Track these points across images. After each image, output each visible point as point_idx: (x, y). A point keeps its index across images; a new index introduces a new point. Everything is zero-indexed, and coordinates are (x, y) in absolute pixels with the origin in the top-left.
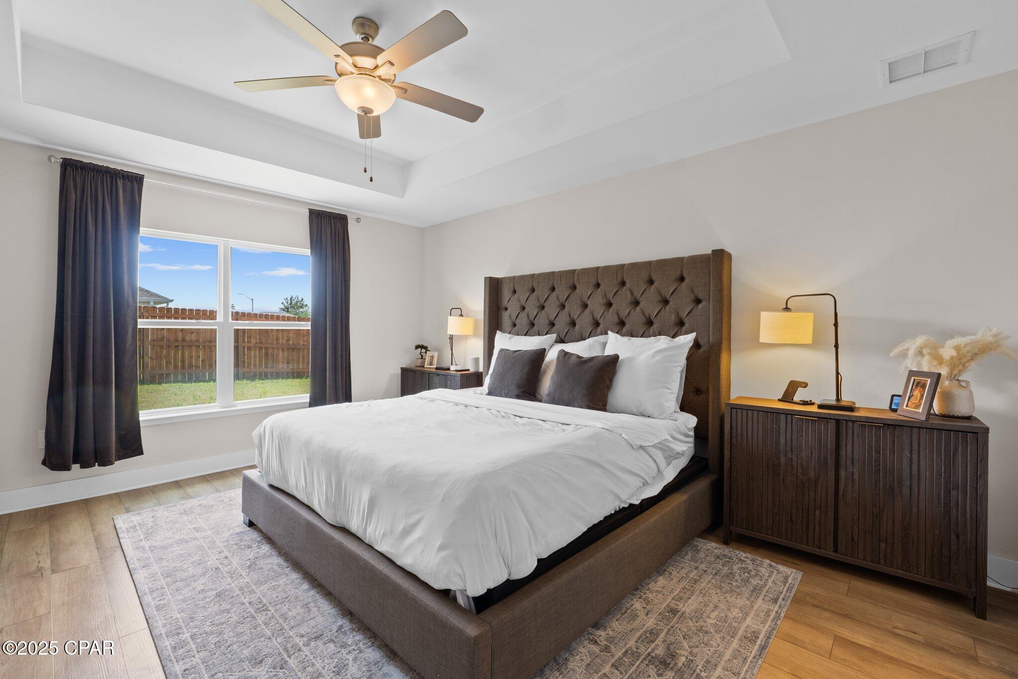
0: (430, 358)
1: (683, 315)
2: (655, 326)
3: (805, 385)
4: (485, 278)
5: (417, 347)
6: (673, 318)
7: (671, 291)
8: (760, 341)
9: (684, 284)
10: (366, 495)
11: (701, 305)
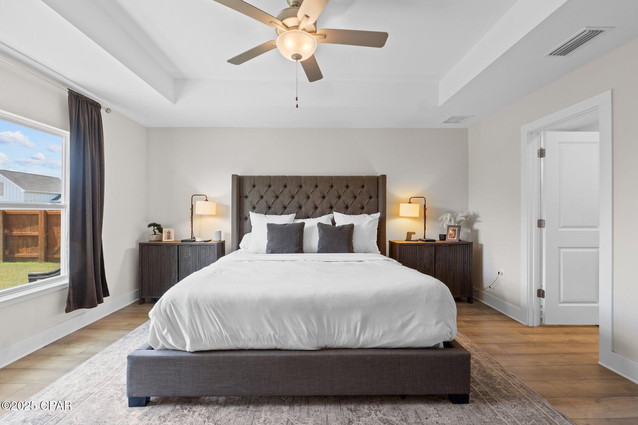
0: (167, 233)
1: (365, 204)
3: (414, 233)
4: (233, 175)
5: (150, 226)
6: (359, 205)
7: (359, 192)
8: (400, 215)
9: (364, 189)
10: (357, 317)
11: (372, 200)
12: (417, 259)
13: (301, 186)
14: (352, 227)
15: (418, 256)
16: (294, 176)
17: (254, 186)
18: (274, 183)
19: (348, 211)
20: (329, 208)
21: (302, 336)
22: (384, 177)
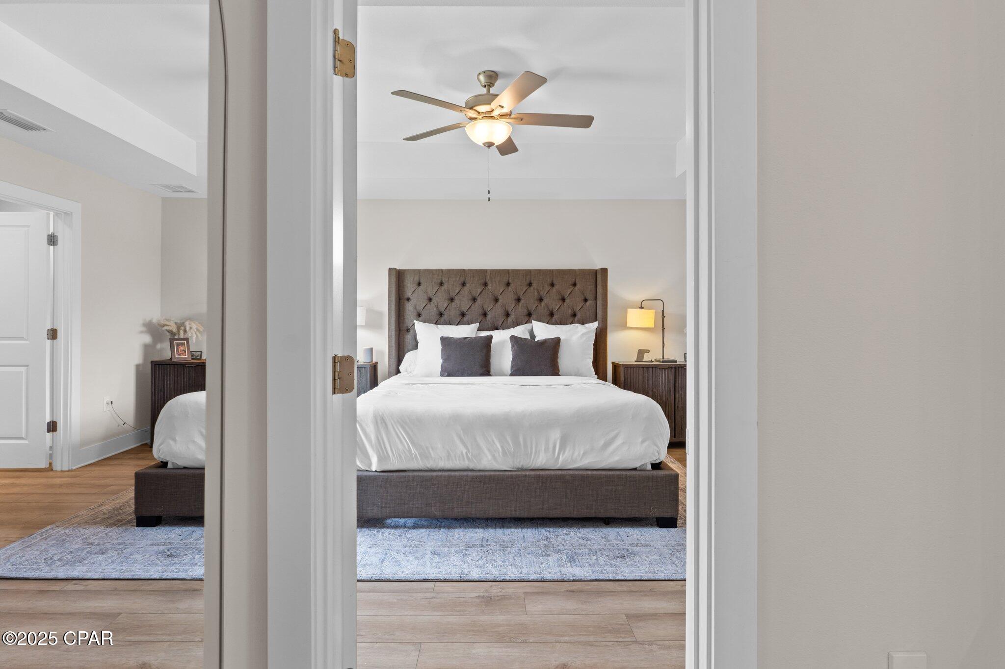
1: (577, 310)
2: (555, 317)
3: (648, 351)
4: (390, 269)
6: (570, 311)
7: (569, 293)
8: (627, 326)
9: (576, 288)
10: (555, 435)
11: (588, 303)
12: (650, 387)
13: (486, 284)
14: (557, 341)
15: (650, 383)
16: (476, 270)
17: (419, 284)
18: (448, 280)
19: (554, 320)
20: (527, 315)
21: (496, 455)
22: (604, 271)
